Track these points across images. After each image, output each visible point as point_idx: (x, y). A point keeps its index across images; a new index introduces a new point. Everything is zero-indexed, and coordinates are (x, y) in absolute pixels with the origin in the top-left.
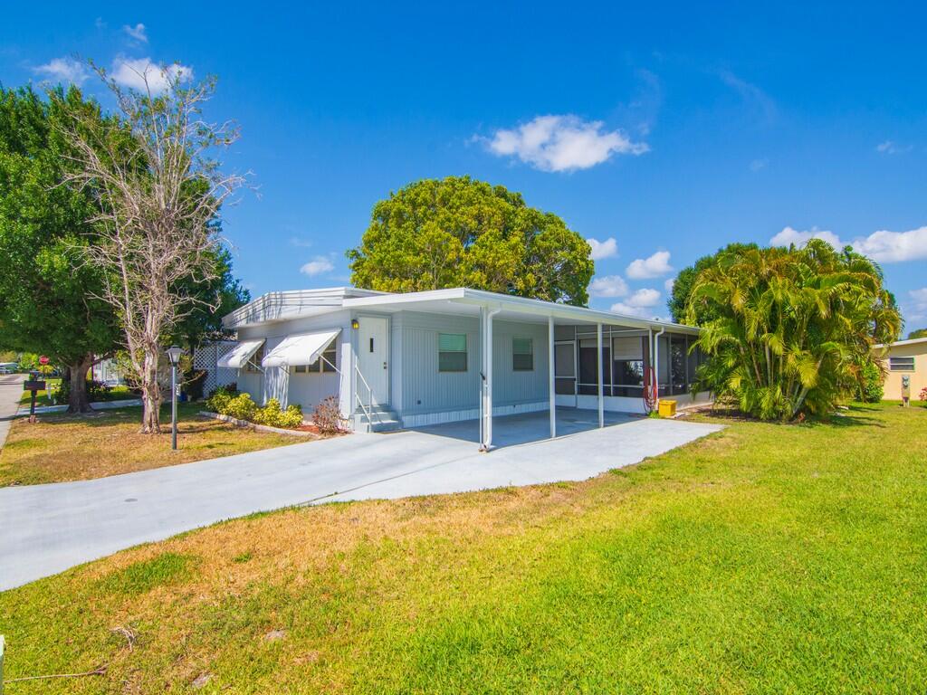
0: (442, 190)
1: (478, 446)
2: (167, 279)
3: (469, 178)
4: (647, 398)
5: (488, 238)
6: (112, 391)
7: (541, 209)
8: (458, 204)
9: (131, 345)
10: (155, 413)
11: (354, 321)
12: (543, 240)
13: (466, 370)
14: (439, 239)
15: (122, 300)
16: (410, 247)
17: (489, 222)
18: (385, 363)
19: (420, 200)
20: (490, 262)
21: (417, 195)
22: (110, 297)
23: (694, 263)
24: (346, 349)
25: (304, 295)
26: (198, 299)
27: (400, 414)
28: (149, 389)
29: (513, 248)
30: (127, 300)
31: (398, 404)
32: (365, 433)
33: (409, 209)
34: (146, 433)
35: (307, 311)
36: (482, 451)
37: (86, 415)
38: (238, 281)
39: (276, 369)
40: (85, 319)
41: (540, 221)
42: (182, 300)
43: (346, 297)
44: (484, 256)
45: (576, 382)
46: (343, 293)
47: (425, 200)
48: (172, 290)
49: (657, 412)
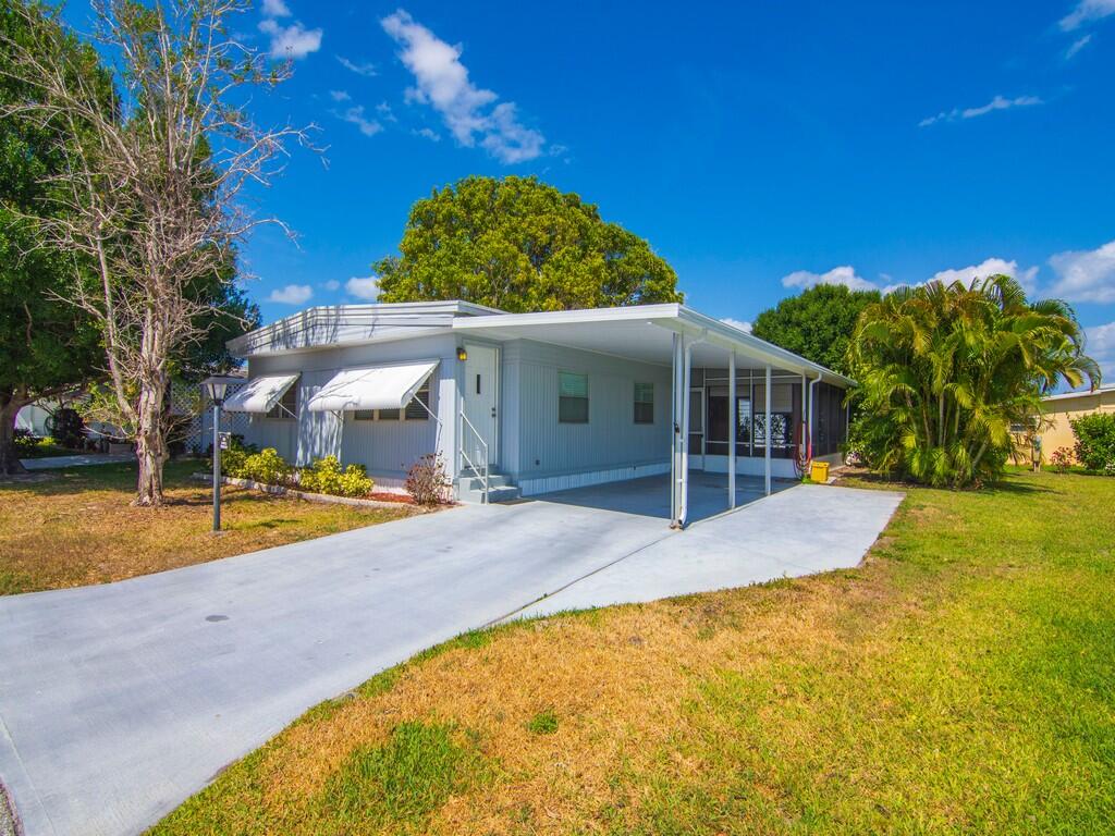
0: (503, 191)
1: (667, 522)
2: (180, 277)
3: (535, 180)
4: (797, 458)
5: (564, 257)
6: (40, 443)
7: (622, 228)
8: (525, 211)
9: (116, 373)
10: (156, 475)
11: (460, 351)
12: (628, 264)
13: (586, 420)
14: (506, 254)
15: (101, 306)
16: (467, 262)
17: (563, 239)
18: (494, 409)
19: (475, 202)
20: (567, 287)
21: (472, 195)
22: (82, 299)
23: (776, 304)
24: (447, 387)
25: (380, 311)
26: (222, 309)
27: (516, 478)
28: (149, 440)
29: (595, 272)
30: (109, 304)
31: (514, 464)
32: (479, 504)
33: (462, 213)
34: (145, 505)
35: (382, 334)
36: (674, 528)
37: (17, 478)
38: (242, 292)
39: (320, 415)
40: (24, 334)
41: (623, 241)
42: (198, 309)
43: (458, 315)
44: (560, 280)
45: (703, 440)
46: (455, 309)
47: (482, 203)
48: (188, 293)
49: (809, 476)
